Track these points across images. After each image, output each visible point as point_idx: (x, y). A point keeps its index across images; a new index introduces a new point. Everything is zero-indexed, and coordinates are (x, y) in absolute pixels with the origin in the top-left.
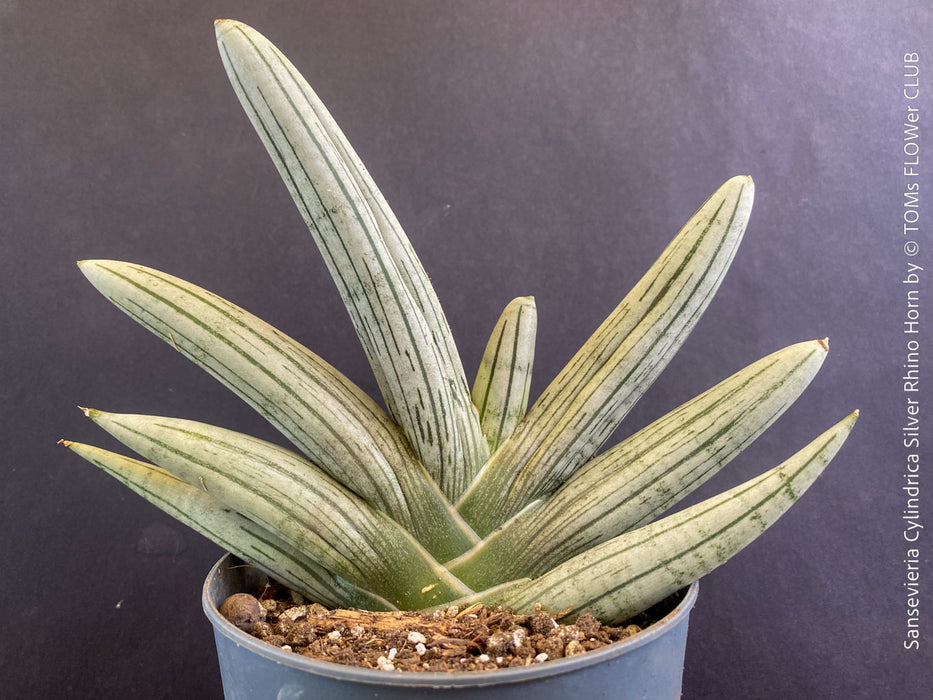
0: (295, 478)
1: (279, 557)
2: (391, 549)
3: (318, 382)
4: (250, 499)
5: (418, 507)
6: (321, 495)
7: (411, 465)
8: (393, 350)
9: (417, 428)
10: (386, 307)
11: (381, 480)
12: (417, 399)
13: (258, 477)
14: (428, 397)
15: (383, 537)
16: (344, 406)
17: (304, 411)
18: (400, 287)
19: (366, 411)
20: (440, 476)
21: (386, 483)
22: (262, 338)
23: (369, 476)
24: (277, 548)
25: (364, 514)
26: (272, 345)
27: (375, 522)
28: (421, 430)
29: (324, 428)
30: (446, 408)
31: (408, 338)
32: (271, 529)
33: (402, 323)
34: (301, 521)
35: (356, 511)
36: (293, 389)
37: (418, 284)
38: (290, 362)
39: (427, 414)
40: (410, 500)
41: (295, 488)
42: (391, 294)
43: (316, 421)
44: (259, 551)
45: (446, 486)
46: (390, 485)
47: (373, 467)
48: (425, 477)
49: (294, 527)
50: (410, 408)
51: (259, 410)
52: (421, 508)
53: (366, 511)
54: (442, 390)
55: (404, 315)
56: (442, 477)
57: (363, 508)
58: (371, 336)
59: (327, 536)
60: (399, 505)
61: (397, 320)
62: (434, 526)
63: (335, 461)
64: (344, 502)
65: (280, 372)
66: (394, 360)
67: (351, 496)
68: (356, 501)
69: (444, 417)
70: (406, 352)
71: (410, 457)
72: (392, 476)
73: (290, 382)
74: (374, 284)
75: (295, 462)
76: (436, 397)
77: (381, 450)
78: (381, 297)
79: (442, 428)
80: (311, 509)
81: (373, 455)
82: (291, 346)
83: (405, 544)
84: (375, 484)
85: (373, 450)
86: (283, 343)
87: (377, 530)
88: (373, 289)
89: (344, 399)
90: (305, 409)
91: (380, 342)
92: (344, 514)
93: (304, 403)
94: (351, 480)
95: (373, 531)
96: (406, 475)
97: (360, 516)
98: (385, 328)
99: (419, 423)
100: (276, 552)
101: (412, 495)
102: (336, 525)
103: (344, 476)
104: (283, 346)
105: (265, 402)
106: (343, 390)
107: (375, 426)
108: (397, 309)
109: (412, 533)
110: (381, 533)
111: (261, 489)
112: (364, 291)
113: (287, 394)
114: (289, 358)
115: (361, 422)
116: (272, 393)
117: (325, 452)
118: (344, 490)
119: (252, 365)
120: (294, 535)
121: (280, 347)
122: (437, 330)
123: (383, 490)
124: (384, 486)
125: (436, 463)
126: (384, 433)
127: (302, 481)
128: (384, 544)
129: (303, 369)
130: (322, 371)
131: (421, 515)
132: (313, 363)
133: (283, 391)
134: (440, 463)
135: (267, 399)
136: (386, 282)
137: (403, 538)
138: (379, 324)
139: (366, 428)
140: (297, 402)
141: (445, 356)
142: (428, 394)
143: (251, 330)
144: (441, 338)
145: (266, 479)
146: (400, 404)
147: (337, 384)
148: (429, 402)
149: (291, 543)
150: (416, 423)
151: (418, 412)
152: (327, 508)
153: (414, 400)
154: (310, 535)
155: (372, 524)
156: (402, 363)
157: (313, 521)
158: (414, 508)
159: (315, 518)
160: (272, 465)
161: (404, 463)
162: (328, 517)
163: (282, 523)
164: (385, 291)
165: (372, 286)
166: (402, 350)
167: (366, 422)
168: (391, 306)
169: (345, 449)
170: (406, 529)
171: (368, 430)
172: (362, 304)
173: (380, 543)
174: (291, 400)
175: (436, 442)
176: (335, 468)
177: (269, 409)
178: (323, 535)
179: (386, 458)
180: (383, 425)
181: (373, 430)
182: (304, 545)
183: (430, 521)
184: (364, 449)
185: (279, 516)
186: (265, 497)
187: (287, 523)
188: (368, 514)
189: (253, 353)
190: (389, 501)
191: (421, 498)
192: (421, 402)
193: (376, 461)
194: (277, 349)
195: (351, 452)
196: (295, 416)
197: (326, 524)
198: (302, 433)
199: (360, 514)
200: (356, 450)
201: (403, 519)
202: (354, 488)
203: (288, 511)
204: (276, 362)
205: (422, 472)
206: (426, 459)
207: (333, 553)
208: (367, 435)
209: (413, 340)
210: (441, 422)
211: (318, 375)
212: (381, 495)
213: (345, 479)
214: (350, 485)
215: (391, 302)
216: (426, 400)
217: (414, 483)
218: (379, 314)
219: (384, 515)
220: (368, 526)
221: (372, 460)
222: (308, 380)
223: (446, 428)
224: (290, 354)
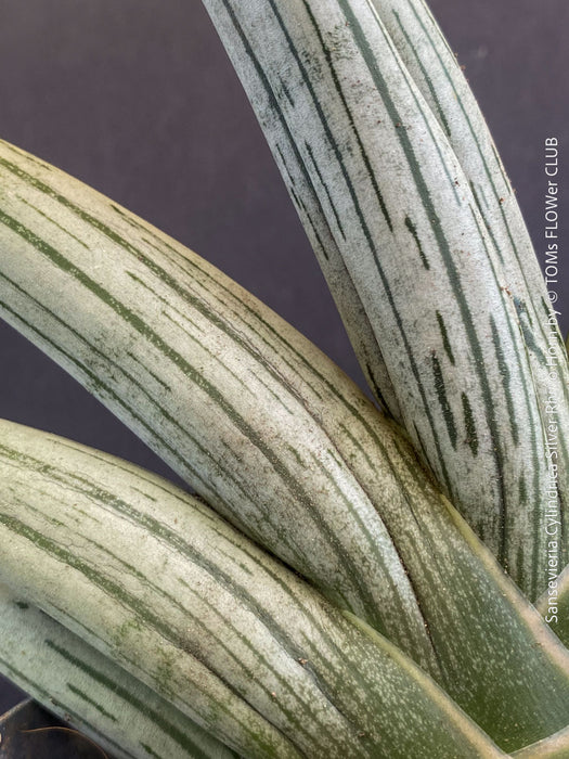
0: (155, 527)
1: (124, 711)
2: (380, 707)
3: (205, 312)
4: (51, 575)
5: (444, 607)
6: (213, 569)
7: (424, 505)
8: (375, 219)
9: (437, 412)
10: (357, 111)
11: (351, 535)
12: (437, 339)
13: (70, 523)
14: (463, 332)
15: (360, 677)
16: (265, 364)
17: (172, 374)
18: (390, 63)
19: (314, 380)
20: (498, 532)
21: (364, 544)
22: (85, 216)
23: (323, 526)
24: (123, 693)
25: (312, 619)
26: (107, 230)
27: (339, 639)
28: (448, 416)
29: (217, 410)
30: (510, 361)
31: (412, 187)
32: (101, 647)
33: (396, 150)
34: (164, 629)
35: (295, 611)
36: (147, 321)
37: (434, 69)
38: (143, 268)
39: (462, 376)
40: (425, 590)
41: (152, 551)
42: (366, 78)
43: (200, 395)
44: (85, 697)
45: (513, 557)
46: (374, 548)
47: (331, 503)
48: (460, 535)
49: (150, 643)
50: (419, 362)
51: (82, 379)
52: (453, 609)
53: (316, 611)
54: (500, 319)
55: (401, 131)
56: (504, 534)
57: (312, 604)
58: (322, 194)
59: (225, 668)
60: (397, 597)
61: (384, 143)
62: (489, 657)
63: (246, 491)
64: (267, 589)
65: (119, 285)
66: (378, 244)
67: (283, 575)
68: (295, 587)
69: (506, 383)
70: (408, 222)
71: (422, 486)
72: (377, 528)
73: (143, 307)
74: (327, 52)
75: (157, 493)
76: (483, 333)
77: (351, 467)
78: (345, 85)
79: (501, 413)
80: (187, 600)
81: (329, 476)
82: (148, 237)
83: (414, 696)
84: (337, 546)
85: (331, 465)
86: (131, 230)
87: (345, 658)
88: (325, 69)
89: (263, 349)
90: (175, 368)
91: (344, 203)
92: (265, 617)
93: (173, 355)
94: (280, 537)
95: (334, 660)
96: (412, 528)
97: (303, 623)
98: (354, 165)
99: (443, 400)
100: (120, 701)
101: (428, 575)
102: (245, 640)
103: (265, 526)
104: (132, 235)
105: (92, 356)
106: (262, 332)
107: (335, 413)
108: (384, 115)
109: (430, 671)
110: (353, 667)
111: (77, 552)
112: (305, 75)
113: (136, 333)
114: (143, 259)
115: (303, 402)
116: (104, 334)
117: (222, 469)
118: (265, 561)
119: (59, 272)
120: (151, 662)
121: (124, 236)
122: (481, 180)
123: (358, 563)
124: (358, 550)
125: (488, 498)
126: (356, 429)
127: (168, 536)
128: (362, 695)
129: (172, 284)
130: (216, 290)
131: (451, 628)
132: (195, 272)
133: (126, 328)
134: (497, 500)
135: (94, 349)
136: (355, 49)
137: (409, 682)
138: (339, 157)
139: (314, 417)
140: (156, 351)
141: (504, 244)
142: (462, 326)
143: (62, 200)
144: (492, 201)
145: (88, 528)
146: (395, 357)
147: (250, 319)
148: (468, 347)
149: (146, 680)
150: (433, 398)
151: (438, 372)
152: (225, 600)
153: (429, 341)
154: (186, 664)
155: (333, 646)
156: (399, 250)
157: (191, 630)
158: (435, 610)
159: (197, 621)
160: (103, 497)
161: (408, 499)
162: (226, 622)
163: (123, 631)
164: (354, 70)
165: (322, 58)
166: (398, 218)
167: (314, 403)
168: (369, 108)
169: (264, 461)
170: (416, 659)
171: (319, 422)
172: (300, 114)
173: (351, 690)
174: (143, 347)
175: (485, 445)
176: (245, 508)
177: (100, 372)
178: (216, 666)
179: (364, 488)
180: (355, 412)
181: (331, 422)
182: (175, 687)
183: (477, 644)
184: (308, 460)
185: (116, 614)
186: (85, 570)
187: (133, 633)
188: (324, 620)
189: (64, 246)
190: (373, 589)
191: (452, 583)
192: (447, 346)
193: (339, 491)
194: (117, 239)
195: (279, 467)
196: (153, 387)
197: (222, 638)
198: (170, 426)
199: (304, 618)
200: (291, 464)
201: (409, 635)
202: (290, 557)
203: (135, 603)
204: (111, 265)
205: (451, 521)
206: (462, 488)
207: (239, 709)
208: (317, 430)
209: (423, 191)
210: (498, 395)
211: (208, 297)
212: (354, 574)
213: (268, 533)
214: (280, 549)
215: (368, 99)
216: (459, 342)
217: (432, 547)
218: (341, 132)
219: (362, 624)
220: (322, 647)
221: (330, 487)
222: (184, 306)
223: (511, 412)
224: (145, 251)
